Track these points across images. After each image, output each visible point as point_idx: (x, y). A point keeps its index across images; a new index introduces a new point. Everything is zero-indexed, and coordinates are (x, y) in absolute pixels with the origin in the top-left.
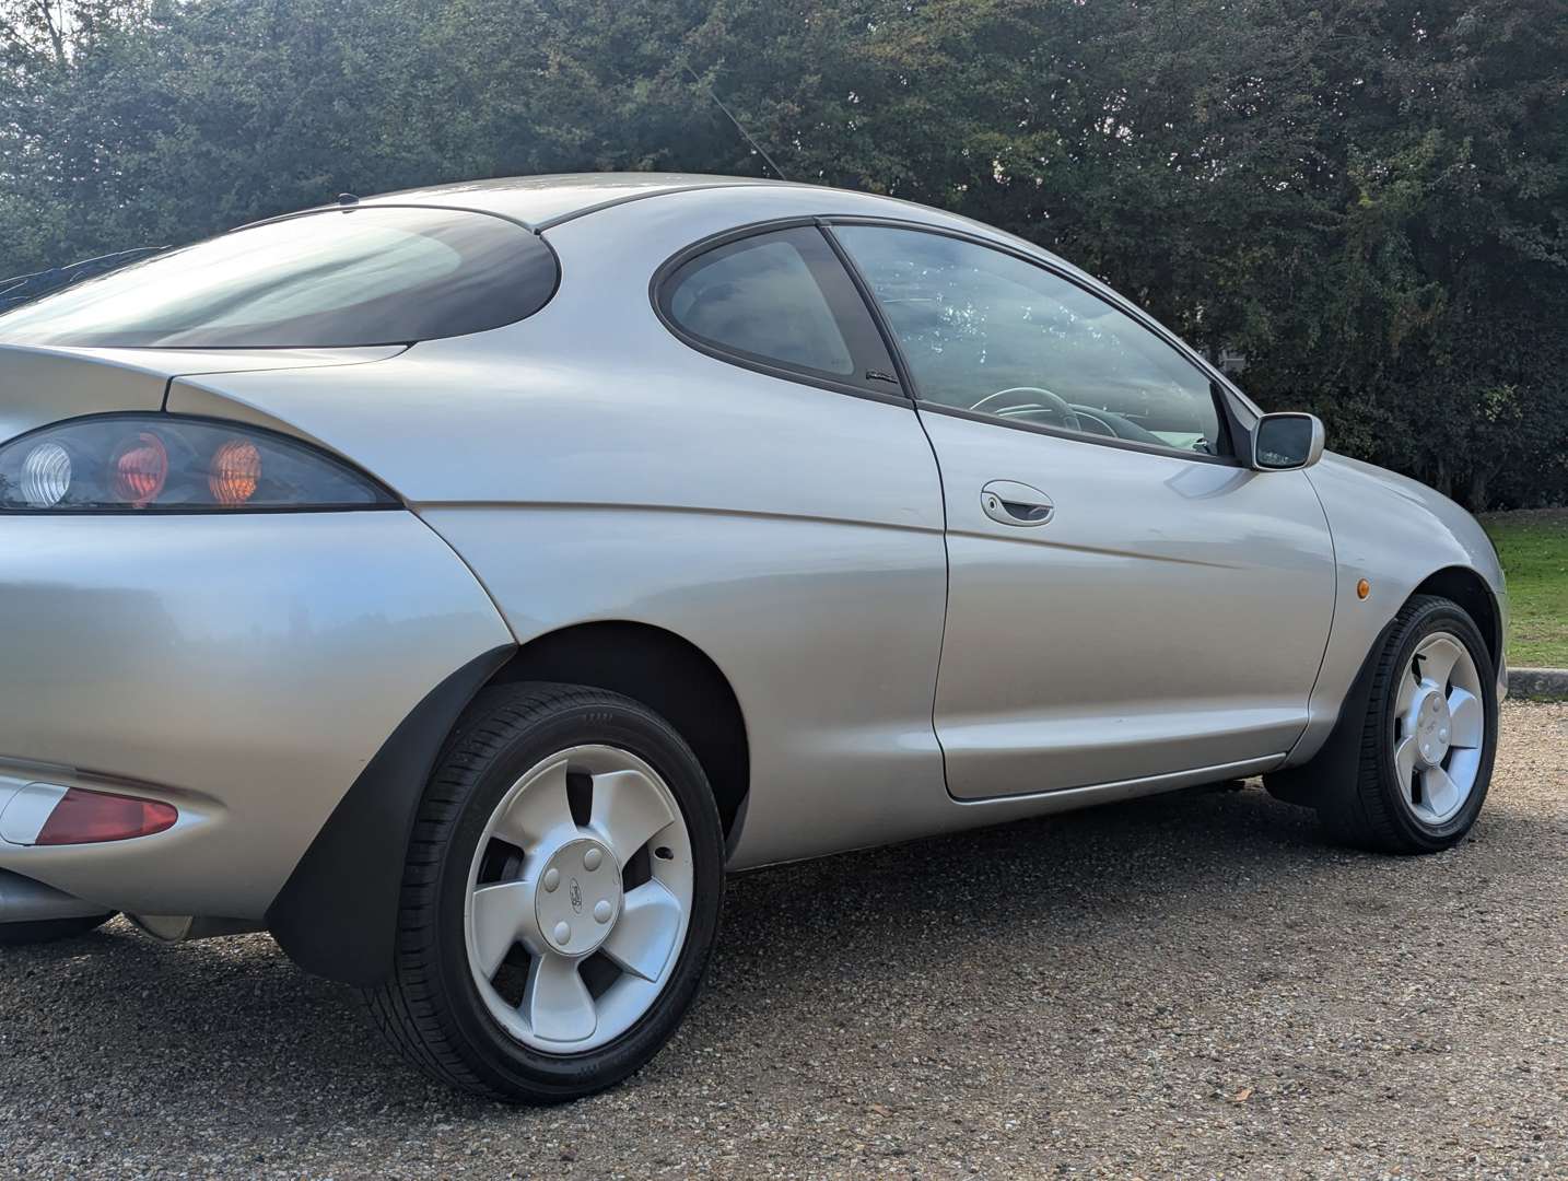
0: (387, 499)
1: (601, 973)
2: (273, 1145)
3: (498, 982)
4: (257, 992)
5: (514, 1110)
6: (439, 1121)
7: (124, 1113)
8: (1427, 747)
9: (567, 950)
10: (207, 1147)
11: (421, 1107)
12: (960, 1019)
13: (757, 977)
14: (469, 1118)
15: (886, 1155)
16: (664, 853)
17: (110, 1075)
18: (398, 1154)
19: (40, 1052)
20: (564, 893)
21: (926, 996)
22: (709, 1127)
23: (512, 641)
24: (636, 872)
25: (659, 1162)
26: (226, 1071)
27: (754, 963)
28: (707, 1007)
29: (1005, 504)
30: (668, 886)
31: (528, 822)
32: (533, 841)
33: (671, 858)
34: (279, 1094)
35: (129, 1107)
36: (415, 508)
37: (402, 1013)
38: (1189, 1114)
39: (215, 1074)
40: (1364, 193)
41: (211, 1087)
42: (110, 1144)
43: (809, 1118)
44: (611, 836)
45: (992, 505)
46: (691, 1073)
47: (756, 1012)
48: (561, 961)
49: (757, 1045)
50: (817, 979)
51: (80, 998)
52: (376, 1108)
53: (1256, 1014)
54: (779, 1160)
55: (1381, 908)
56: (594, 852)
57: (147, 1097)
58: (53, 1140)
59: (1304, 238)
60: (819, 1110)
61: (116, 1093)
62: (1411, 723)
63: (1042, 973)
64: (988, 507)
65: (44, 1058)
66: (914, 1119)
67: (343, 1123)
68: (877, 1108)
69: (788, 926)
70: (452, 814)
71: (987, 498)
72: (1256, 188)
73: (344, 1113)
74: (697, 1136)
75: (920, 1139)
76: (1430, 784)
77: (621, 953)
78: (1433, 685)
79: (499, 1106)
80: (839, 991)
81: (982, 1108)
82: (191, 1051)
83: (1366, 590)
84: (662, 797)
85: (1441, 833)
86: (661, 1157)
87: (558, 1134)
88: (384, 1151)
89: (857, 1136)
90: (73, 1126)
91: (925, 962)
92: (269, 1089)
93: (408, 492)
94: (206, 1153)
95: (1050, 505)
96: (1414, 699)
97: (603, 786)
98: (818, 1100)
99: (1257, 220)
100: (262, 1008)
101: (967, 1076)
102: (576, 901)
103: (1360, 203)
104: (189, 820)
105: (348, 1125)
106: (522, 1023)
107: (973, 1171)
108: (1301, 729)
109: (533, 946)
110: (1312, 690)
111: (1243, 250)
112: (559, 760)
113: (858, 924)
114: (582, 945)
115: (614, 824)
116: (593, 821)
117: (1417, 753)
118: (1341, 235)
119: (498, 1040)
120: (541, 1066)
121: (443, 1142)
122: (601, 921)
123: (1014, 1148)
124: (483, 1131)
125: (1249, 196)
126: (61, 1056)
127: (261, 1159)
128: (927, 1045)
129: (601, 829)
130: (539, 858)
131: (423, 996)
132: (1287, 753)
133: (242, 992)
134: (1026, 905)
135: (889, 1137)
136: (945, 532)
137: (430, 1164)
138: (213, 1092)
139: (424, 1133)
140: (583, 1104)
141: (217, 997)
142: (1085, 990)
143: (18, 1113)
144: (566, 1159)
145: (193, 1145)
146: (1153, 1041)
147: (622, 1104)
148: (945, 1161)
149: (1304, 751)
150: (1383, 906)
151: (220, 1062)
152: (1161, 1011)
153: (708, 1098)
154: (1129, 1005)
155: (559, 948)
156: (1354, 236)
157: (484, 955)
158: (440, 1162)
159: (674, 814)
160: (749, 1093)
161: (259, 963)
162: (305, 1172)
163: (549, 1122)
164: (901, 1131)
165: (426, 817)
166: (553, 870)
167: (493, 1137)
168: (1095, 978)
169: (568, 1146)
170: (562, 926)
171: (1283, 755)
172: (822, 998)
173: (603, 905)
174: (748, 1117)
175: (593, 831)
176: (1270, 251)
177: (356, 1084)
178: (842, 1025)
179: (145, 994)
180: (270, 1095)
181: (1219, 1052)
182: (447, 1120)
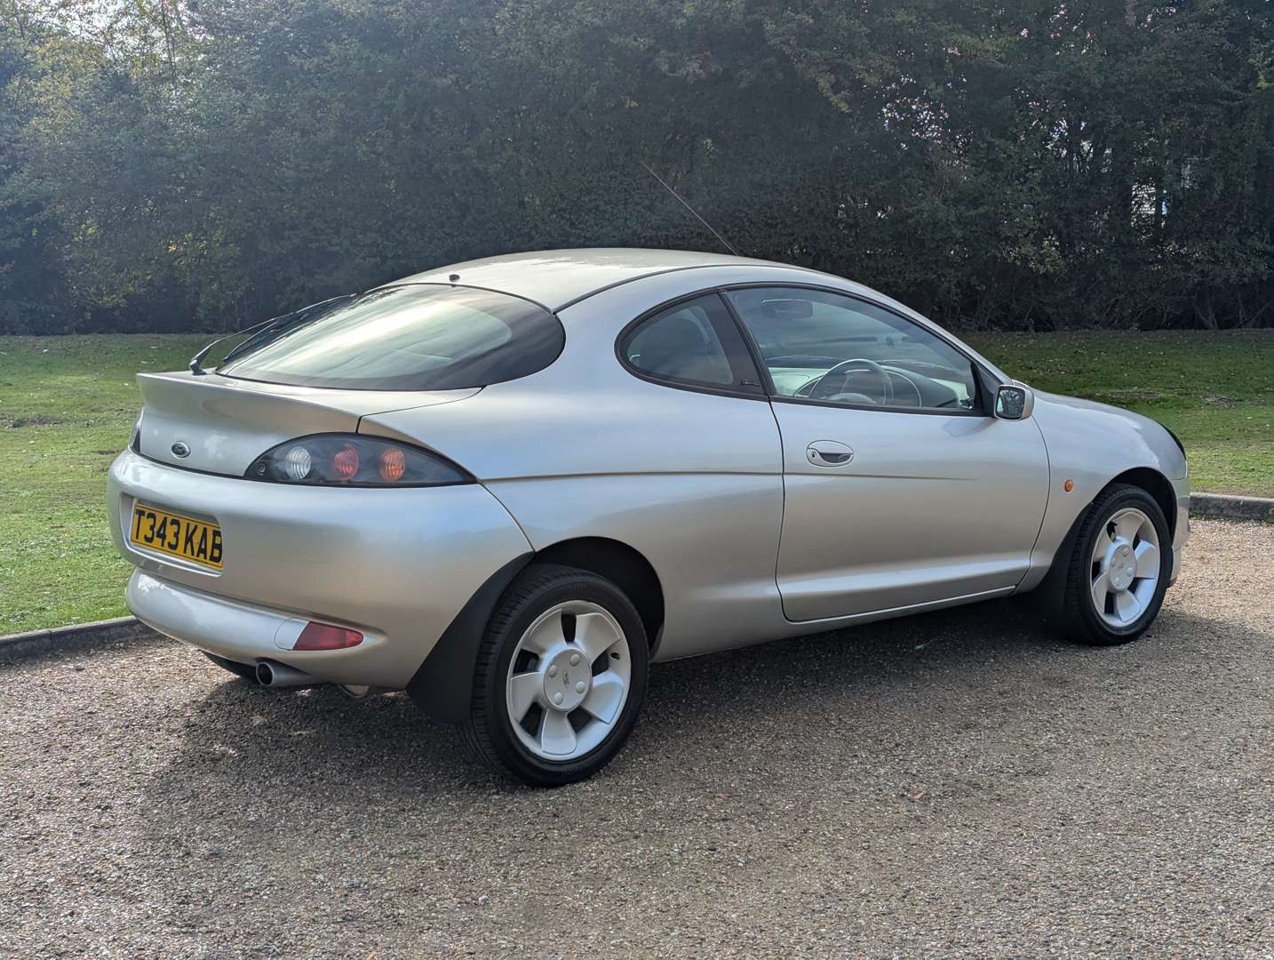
0: (468, 478)
1: (580, 719)
2: (410, 804)
3: (523, 723)
4: (402, 716)
5: (533, 789)
6: (493, 793)
7: (336, 784)
8: (1117, 579)
9: (561, 707)
10: (377, 803)
11: (485, 786)
12: (783, 746)
13: (678, 716)
14: (509, 792)
15: (718, 821)
16: (615, 656)
17: (326, 762)
18: (472, 810)
19: (290, 748)
20: (560, 678)
21: (769, 731)
22: (631, 802)
23: (531, 550)
24: (600, 666)
25: (602, 819)
26: (386, 762)
27: (678, 709)
28: (646, 733)
29: (821, 454)
30: (616, 672)
31: (540, 641)
32: (543, 651)
33: (618, 659)
34: (413, 776)
35: (337, 780)
36: (482, 483)
37: (475, 739)
38: (885, 806)
39: (380, 763)
40: (1261, 77)
41: (378, 771)
42: (329, 799)
43: (684, 799)
44: (585, 647)
45: (814, 456)
46: (628, 772)
47: (672, 737)
48: (558, 713)
49: (668, 757)
50: (712, 719)
51: (308, 717)
52: (462, 786)
53: (950, 749)
54: (663, 820)
55: (1063, 683)
56: (576, 656)
57: (345, 775)
58: (301, 796)
59: (1213, 110)
60: (690, 794)
61: (330, 772)
62: (1106, 564)
63: (840, 720)
64: (810, 456)
65: (291, 752)
66: (739, 802)
67: (445, 793)
68: (721, 795)
69: (705, 684)
70: (500, 639)
71: (810, 451)
72: (1175, 72)
73: (446, 787)
74: (624, 807)
75: (738, 813)
76: (1120, 602)
77: (591, 708)
78: (1124, 540)
79: (525, 787)
80: (721, 727)
81: (775, 798)
82: (368, 749)
83: (1070, 486)
84: (613, 627)
85: (1124, 633)
86: (604, 817)
87: (554, 803)
88: (465, 808)
89: (706, 810)
90: (310, 789)
91: (776, 710)
92: (408, 773)
93: (479, 475)
94: (376, 806)
95: (851, 452)
96: (1108, 550)
97: (582, 621)
98: (692, 789)
99: (1176, 99)
100: (404, 726)
101: (775, 779)
102: (566, 682)
103: (1259, 85)
104: (369, 641)
105: (448, 794)
106: (535, 744)
107: (760, 831)
108: (1026, 571)
109: (543, 705)
110: (1033, 548)
111: (1164, 120)
112: (557, 609)
113: (745, 684)
114: (570, 704)
115: (587, 640)
116: (576, 640)
117: (1109, 583)
118: (1244, 108)
119: (524, 754)
120: (546, 767)
121: (495, 805)
122: (580, 692)
123: (785, 819)
124: (515, 800)
125: (1171, 78)
126: (300, 750)
127: (404, 810)
128: (760, 761)
129: (580, 644)
130: (547, 659)
131: (485, 731)
132: (1016, 585)
133: (394, 716)
134: (850, 674)
135: (722, 811)
136: (783, 474)
137: (487, 816)
138: (379, 773)
139: (485, 800)
140: (569, 787)
141: (380, 718)
142: (861, 731)
143: (282, 781)
144: (555, 816)
145: (370, 801)
146: (882, 765)
147: (588, 788)
148: (747, 825)
149: (1030, 584)
150: (1066, 682)
151: (382, 756)
152: (897, 745)
153: (635, 786)
154: (881, 741)
155: (558, 706)
156: (1254, 109)
157: (516, 710)
158: (492, 815)
159: (620, 635)
160: (656, 784)
161: (402, 698)
162: (425, 818)
163: (550, 797)
164: (729, 809)
165: (487, 640)
166: (553, 666)
167: (520, 803)
168: (869, 724)
169: (557, 809)
170: (558, 695)
171: (1014, 587)
172: (711, 731)
173: (580, 684)
174: (652, 798)
175: (576, 645)
176: (1185, 120)
177: (452, 772)
178: (717, 748)
179: (342, 715)
180: (408, 776)
181: (918, 771)
182: (497, 793)
